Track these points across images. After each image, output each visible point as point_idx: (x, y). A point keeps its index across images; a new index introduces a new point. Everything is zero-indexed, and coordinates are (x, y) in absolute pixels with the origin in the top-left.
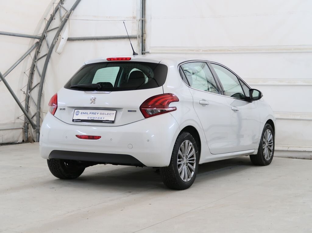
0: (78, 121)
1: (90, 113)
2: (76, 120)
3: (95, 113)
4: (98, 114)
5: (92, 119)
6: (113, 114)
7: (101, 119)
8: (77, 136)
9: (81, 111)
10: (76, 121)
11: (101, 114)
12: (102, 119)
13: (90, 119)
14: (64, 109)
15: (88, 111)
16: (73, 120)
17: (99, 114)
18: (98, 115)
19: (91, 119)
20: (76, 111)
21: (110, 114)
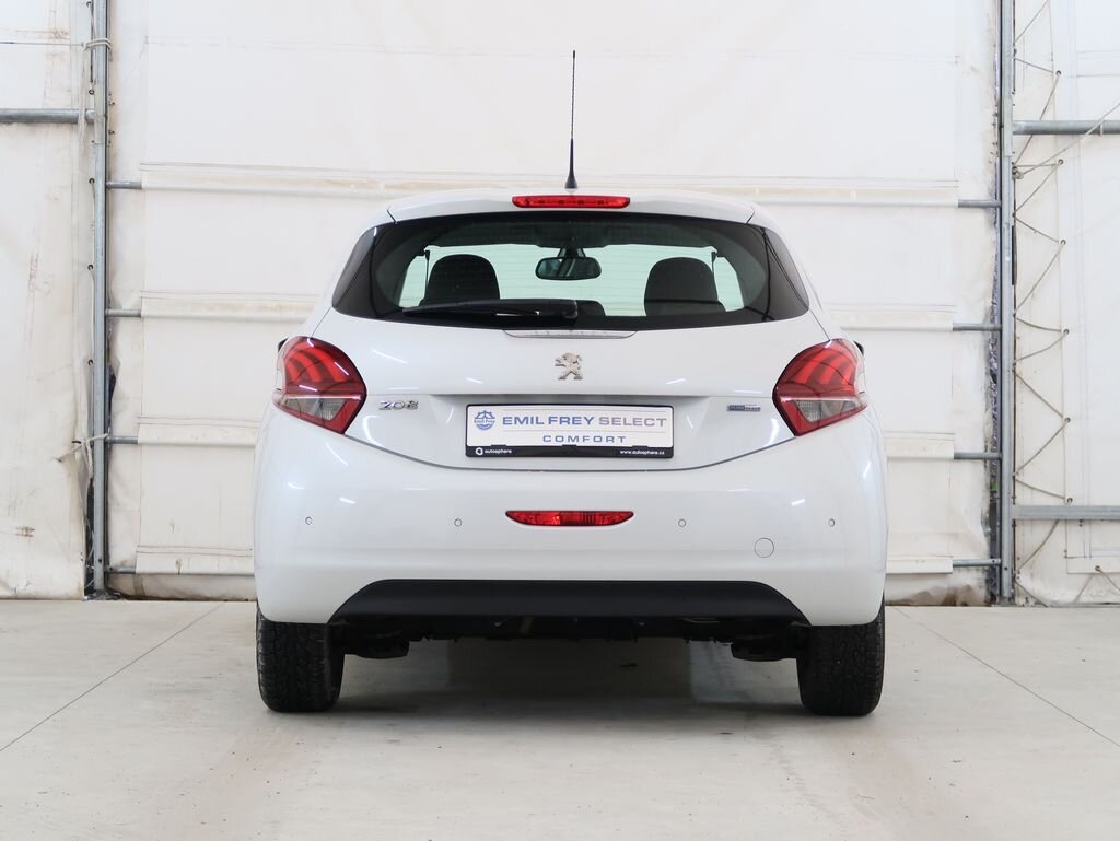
0: (498, 452)
1: (551, 420)
2: (485, 448)
3: (575, 421)
4: (589, 422)
5: (566, 443)
6: (661, 420)
7: (610, 444)
8: (510, 514)
9: (499, 412)
10: (485, 456)
11: (604, 421)
12: (617, 443)
13: (553, 443)
14: (412, 405)
15: (543, 412)
16: (471, 452)
17: (595, 422)
18: (592, 428)
19: (560, 444)
20: (473, 411)
21: (649, 422)
